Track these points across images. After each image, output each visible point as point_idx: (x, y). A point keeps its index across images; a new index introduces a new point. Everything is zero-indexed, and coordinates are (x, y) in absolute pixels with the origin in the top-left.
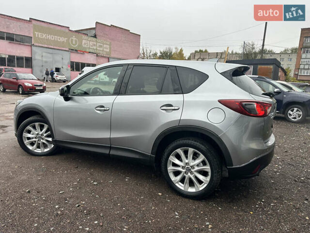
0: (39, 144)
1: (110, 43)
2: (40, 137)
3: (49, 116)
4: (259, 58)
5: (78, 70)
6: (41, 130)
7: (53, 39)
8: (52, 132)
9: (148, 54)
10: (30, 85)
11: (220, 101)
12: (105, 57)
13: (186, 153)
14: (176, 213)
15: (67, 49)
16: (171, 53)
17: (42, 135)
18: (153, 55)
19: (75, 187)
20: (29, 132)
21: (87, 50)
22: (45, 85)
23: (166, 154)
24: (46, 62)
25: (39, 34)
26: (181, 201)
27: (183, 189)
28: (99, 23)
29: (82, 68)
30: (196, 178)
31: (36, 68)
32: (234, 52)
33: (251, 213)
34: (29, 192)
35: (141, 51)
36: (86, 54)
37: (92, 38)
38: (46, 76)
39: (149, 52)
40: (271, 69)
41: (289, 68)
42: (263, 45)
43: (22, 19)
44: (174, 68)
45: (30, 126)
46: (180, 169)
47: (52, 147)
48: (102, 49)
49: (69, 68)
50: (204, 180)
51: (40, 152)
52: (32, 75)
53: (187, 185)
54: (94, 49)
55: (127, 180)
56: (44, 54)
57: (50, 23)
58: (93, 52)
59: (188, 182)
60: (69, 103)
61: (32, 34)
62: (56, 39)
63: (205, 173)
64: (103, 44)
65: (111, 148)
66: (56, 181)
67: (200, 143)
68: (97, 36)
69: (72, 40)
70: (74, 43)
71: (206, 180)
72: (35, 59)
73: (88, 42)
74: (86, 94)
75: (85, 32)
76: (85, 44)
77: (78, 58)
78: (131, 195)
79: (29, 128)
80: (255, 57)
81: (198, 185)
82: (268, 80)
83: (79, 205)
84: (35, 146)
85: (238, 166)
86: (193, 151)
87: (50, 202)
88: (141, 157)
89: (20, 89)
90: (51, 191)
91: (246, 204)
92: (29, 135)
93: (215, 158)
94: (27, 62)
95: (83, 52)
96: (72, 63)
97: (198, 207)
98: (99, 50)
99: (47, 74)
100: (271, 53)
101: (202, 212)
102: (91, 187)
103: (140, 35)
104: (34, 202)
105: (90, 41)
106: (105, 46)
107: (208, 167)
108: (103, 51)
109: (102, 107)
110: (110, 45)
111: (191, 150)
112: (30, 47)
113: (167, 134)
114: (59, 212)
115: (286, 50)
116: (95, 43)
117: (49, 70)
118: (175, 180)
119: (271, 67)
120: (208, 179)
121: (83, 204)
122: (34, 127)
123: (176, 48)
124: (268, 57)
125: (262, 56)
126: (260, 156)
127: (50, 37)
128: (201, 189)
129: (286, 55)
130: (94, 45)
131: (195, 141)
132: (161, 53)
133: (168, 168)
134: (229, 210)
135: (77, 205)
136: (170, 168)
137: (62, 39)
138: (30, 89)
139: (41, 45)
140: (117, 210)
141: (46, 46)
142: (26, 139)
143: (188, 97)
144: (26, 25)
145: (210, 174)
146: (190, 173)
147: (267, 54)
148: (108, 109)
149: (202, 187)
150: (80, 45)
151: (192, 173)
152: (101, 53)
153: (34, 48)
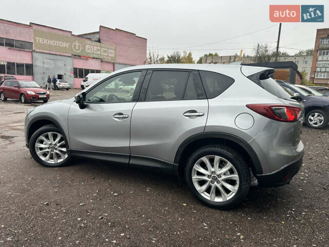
0: (52, 154)
1: (115, 48)
2: (53, 147)
3: (64, 125)
4: (273, 61)
5: (81, 76)
6: (54, 140)
7: (55, 44)
8: (66, 142)
9: (155, 59)
10: (33, 93)
11: (248, 106)
12: (110, 63)
13: (212, 161)
14: (205, 224)
15: (70, 55)
16: (179, 57)
17: (55, 145)
18: (160, 59)
19: (95, 199)
20: (42, 142)
21: (91, 56)
22: (48, 93)
23: (190, 163)
24: (48, 69)
25: (40, 40)
26: (208, 212)
27: (209, 198)
28: (103, 27)
29: (86, 74)
30: (223, 187)
31: (38, 75)
32: (246, 55)
33: (283, 223)
34: (47, 204)
35: (148, 56)
36: (90, 60)
37: (96, 42)
38: (48, 84)
39: (156, 56)
40: (288, 72)
41: (305, 71)
42: (278, 48)
43: (22, 24)
44: (197, 72)
45: (43, 136)
46: (205, 178)
47: (66, 157)
48: (106, 54)
49: (73, 75)
50: (232, 189)
51: (53, 163)
52: (34, 82)
53: (213, 195)
54: (98, 54)
55: (148, 190)
56: (45, 60)
57: (51, 28)
58: (97, 57)
59: (214, 191)
60: (84, 111)
61: (33, 40)
62: (58, 45)
63: (232, 182)
64: (108, 49)
65: (130, 157)
66: (74, 192)
67: (227, 150)
68: (101, 41)
69: (75, 45)
70: (77, 48)
71: (234, 189)
72: (36, 66)
73: (92, 47)
74: (101, 101)
75: (89, 37)
76: (89, 49)
77: (81, 64)
78: (155, 206)
79: (42, 137)
80: (269, 60)
81: (226, 195)
82: (286, 84)
83: (102, 218)
84: (48, 157)
85: (269, 174)
86: (220, 159)
87: (72, 215)
88: (163, 167)
89: (22, 97)
90: (71, 203)
91: (277, 214)
92: (42, 146)
93: (244, 166)
94: (28, 69)
95: (87, 58)
96: (75, 69)
97: (227, 217)
98: (104, 55)
99: (49, 81)
100: (285, 55)
101: (231, 223)
102: (111, 198)
103: (146, 39)
104: (55, 215)
105: (94, 46)
106: (109, 50)
107: (236, 176)
108: (108, 56)
109: (121, 114)
110: (115, 49)
111: (217, 158)
112: (30, 54)
113: (191, 141)
114: (82, 225)
115: (301, 53)
116: (99, 48)
117: (52, 78)
118: (201, 190)
119: (288, 70)
120: (237, 187)
121: (106, 216)
122: (47, 137)
123: (184, 52)
124: (282, 60)
125: (276, 58)
126: (291, 163)
127: (51, 42)
128: (228, 198)
129: (301, 58)
130: (99, 50)
131: (222, 148)
132: (168, 57)
133: (193, 178)
134: (259, 220)
135: (101, 217)
136: (195, 177)
137: (65, 45)
138: (33, 98)
139: (42, 51)
140: (143, 222)
141: (48, 52)
142: (39, 149)
143: (213, 102)
144: (27, 30)
145: (238, 182)
146: (217, 182)
147: (281, 56)
148: (127, 116)
149: (229, 197)
150: (84, 50)
151: (218, 182)
152: (106, 59)
153: (35, 55)
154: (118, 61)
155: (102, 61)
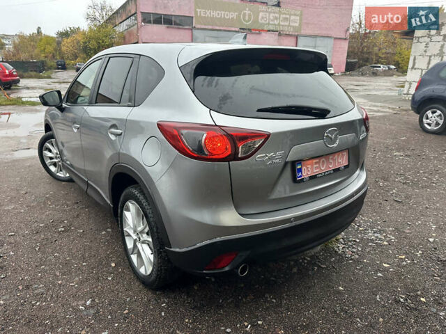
7: (219, 16)
12: (291, 35)
14: (89, 301)
15: (237, 29)
20: (50, 150)
25: (201, 12)
27: (136, 265)
36: (263, 34)
37: (274, 7)
48: (287, 24)
51: (63, 176)
54: (275, 25)
58: (274, 29)
61: (193, 13)
62: (223, 16)
64: (290, 15)
65: (88, 184)
68: (281, 4)
69: (244, 14)
70: (247, 19)
73: (268, 14)
76: (263, 18)
77: (251, 41)
79: (47, 145)
84: (57, 168)
92: (49, 154)
95: (260, 32)
98: (283, 26)
105: (270, 12)
106: (292, 17)
108: (289, 26)
110: (301, 15)
112: (190, 31)
116: (278, 15)
127: (215, 14)
128: (148, 273)
130: (276, 18)
137: (231, 15)
139: (203, 27)
141: (210, 28)
142: (48, 158)
144: (186, 0)
150: (256, 20)
152: (286, 30)
153: (195, 32)
154: (303, 32)
155: (280, 35)
